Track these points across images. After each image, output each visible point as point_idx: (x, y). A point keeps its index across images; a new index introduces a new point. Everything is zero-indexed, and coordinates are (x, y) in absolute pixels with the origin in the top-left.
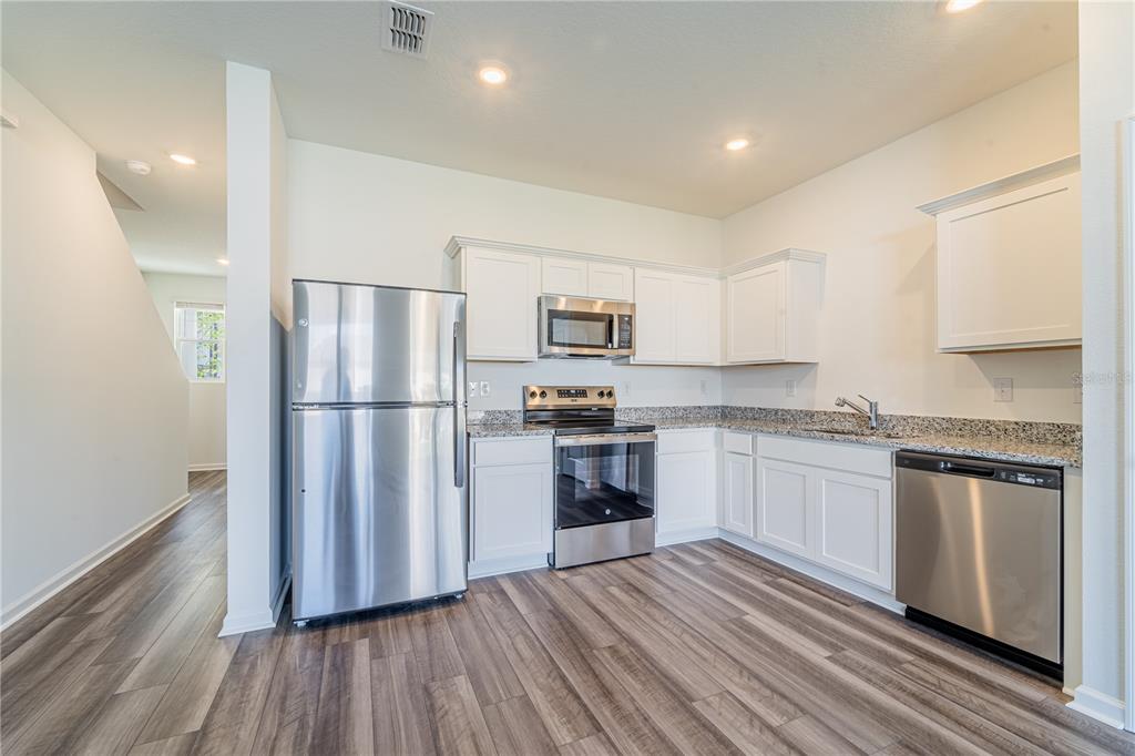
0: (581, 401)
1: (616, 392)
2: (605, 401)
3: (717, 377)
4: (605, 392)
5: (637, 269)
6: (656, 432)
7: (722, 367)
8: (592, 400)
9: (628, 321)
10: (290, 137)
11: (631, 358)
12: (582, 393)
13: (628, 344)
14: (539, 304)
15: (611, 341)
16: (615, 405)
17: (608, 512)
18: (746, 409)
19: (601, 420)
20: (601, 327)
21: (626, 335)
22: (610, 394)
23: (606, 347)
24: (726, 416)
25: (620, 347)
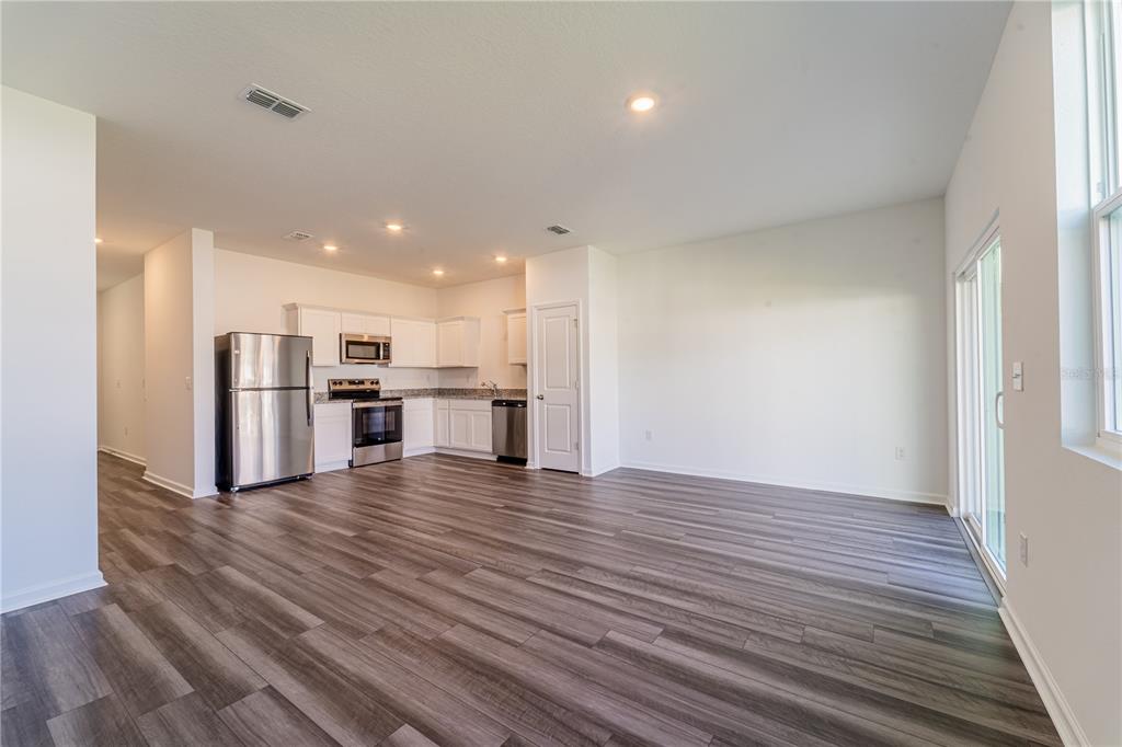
0: (361, 387)
1: (380, 382)
2: (374, 387)
3: (436, 373)
4: (374, 382)
6: (403, 400)
7: (438, 369)
8: (367, 386)
9: (387, 346)
11: (390, 364)
12: (362, 382)
13: (387, 357)
14: (341, 337)
15: (378, 355)
16: (380, 388)
19: (373, 395)
20: (373, 348)
21: (386, 353)
22: (377, 383)
23: (375, 359)
24: (440, 393)
25: (383, 358)
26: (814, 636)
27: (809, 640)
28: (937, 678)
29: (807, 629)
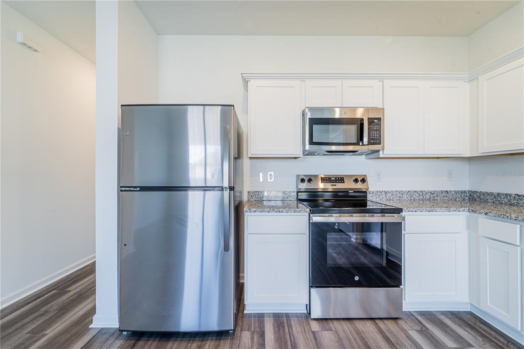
0: (339, 186)
1: (369, 179)
2: (359, 186)
3: (465, 167)
4: (359, 179)
5: (386, 81)
6: (403, 214)
7: (470, 159)
8: (348, 185)
9: (376, 122)
10: (158, 35)
11: (381, 152)
12: (341, 180)
13: (376, 140)
14: (304, 114)
15: (361, 139)
16: (368, 189)
17: (357, 278)
18: (499, 194)
20: (353, 129)
21: (375, 134)
22: (363, 181)
23: (357, 144)
25: (369, 143)
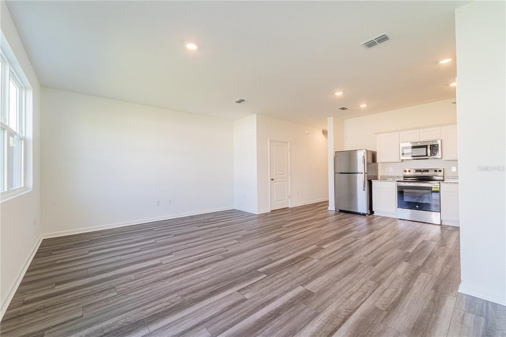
2: (437, 174)
4: (438, 170)
8: (431, 173)
12: (427, 171)
17: (417, 207)
20: (425, 149)
21: (435, 151)
23: (427, 156)
25: (431, 155)
26: (112, 292)
27: (113, 290)
28: (51, 309)
29: (116, 293)
